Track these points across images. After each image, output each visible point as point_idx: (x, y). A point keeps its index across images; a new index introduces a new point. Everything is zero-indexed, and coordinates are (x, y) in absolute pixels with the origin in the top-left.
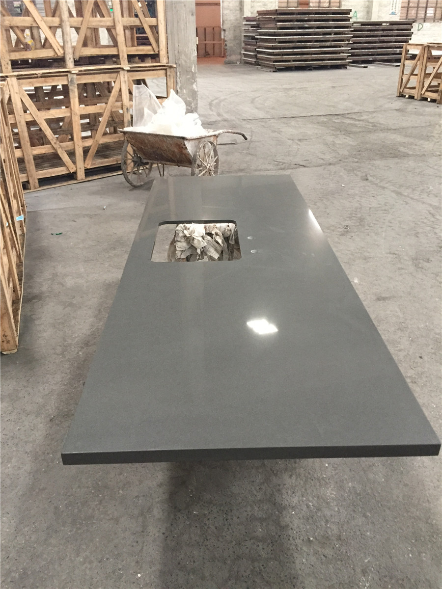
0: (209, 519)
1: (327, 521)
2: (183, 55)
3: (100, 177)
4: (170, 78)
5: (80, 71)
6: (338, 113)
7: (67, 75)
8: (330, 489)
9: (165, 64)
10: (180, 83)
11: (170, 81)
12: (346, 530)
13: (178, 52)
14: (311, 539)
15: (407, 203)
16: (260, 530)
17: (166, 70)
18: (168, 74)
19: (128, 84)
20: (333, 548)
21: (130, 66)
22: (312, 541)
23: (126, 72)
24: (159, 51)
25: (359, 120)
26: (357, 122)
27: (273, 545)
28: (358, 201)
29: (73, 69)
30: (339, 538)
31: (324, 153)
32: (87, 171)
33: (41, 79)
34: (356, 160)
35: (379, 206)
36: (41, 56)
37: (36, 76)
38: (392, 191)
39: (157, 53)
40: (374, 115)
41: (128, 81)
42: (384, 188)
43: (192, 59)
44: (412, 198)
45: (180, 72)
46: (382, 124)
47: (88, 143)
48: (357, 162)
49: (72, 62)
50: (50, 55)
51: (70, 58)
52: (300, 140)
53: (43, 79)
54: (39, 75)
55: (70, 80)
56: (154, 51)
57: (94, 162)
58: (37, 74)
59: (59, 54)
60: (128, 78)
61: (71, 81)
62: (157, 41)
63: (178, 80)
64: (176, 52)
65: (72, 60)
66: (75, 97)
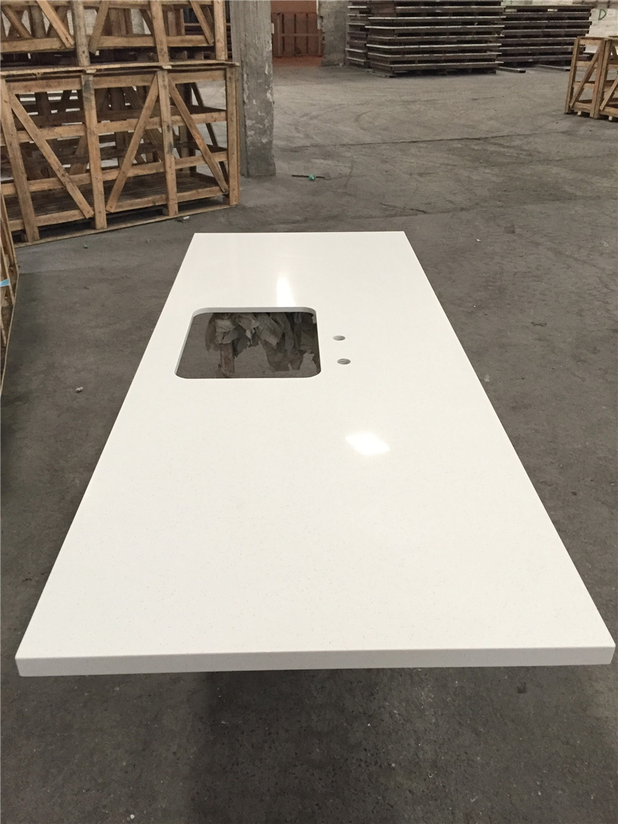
0: (243, 733)
1: (418, 740)
2: (252, 49)
3: (129, 225)
4: (231, 82)
5: (98, 70)
6: (478, 137)
7: (79, 77)
8: (426, 689)
9: (224, 62)
10: (248, 89)
11: (231, 86)
12: (446, 753)
13: (245, 46)
14: (393, 765)
15: (569, 267)
16: (318, 750)
17: (225, 69)
18: (228, 75)
19: (169, 90)
20: (425, 780)
21: (172, 63)
22: (393, 769)
23: (166, 73)
24: (214, 43)
25: (508, 147)
26: (505, 150)
27: (335, 774)
28: (499, 263)
29: (89, 68)
30: (434, 765)
31: (454, 194)
32: (111, 217)
33: (41, 81)
34: (500, 204)
35: (528, 270)
36: (42, 48)
37: (34, 77)
38: (549, 249)
39: (212, 45)
40: (531, 139)
41: (170, 85)
42: (537, 244)
43: (265, 54)
44: (576, 259)
45: (248, 75)
46: (539, 152)
47: (111, 176)
48: (502, 206)
49: (86, 57)
50: (54, 47)
51: (84, 52)
52: (421, 175)
53: (45, 81)
54: (38, 76)
55: (83, 83)
56: (208, 43)
57: (120, 204)
58: (34, 74)
59: (68, 45)
60: (169, 81)
61: (85, 84)
62: (212, 27)
63: (246, 86)
64: (242, 45)
65: (87, 54)
66: (92, 109)
